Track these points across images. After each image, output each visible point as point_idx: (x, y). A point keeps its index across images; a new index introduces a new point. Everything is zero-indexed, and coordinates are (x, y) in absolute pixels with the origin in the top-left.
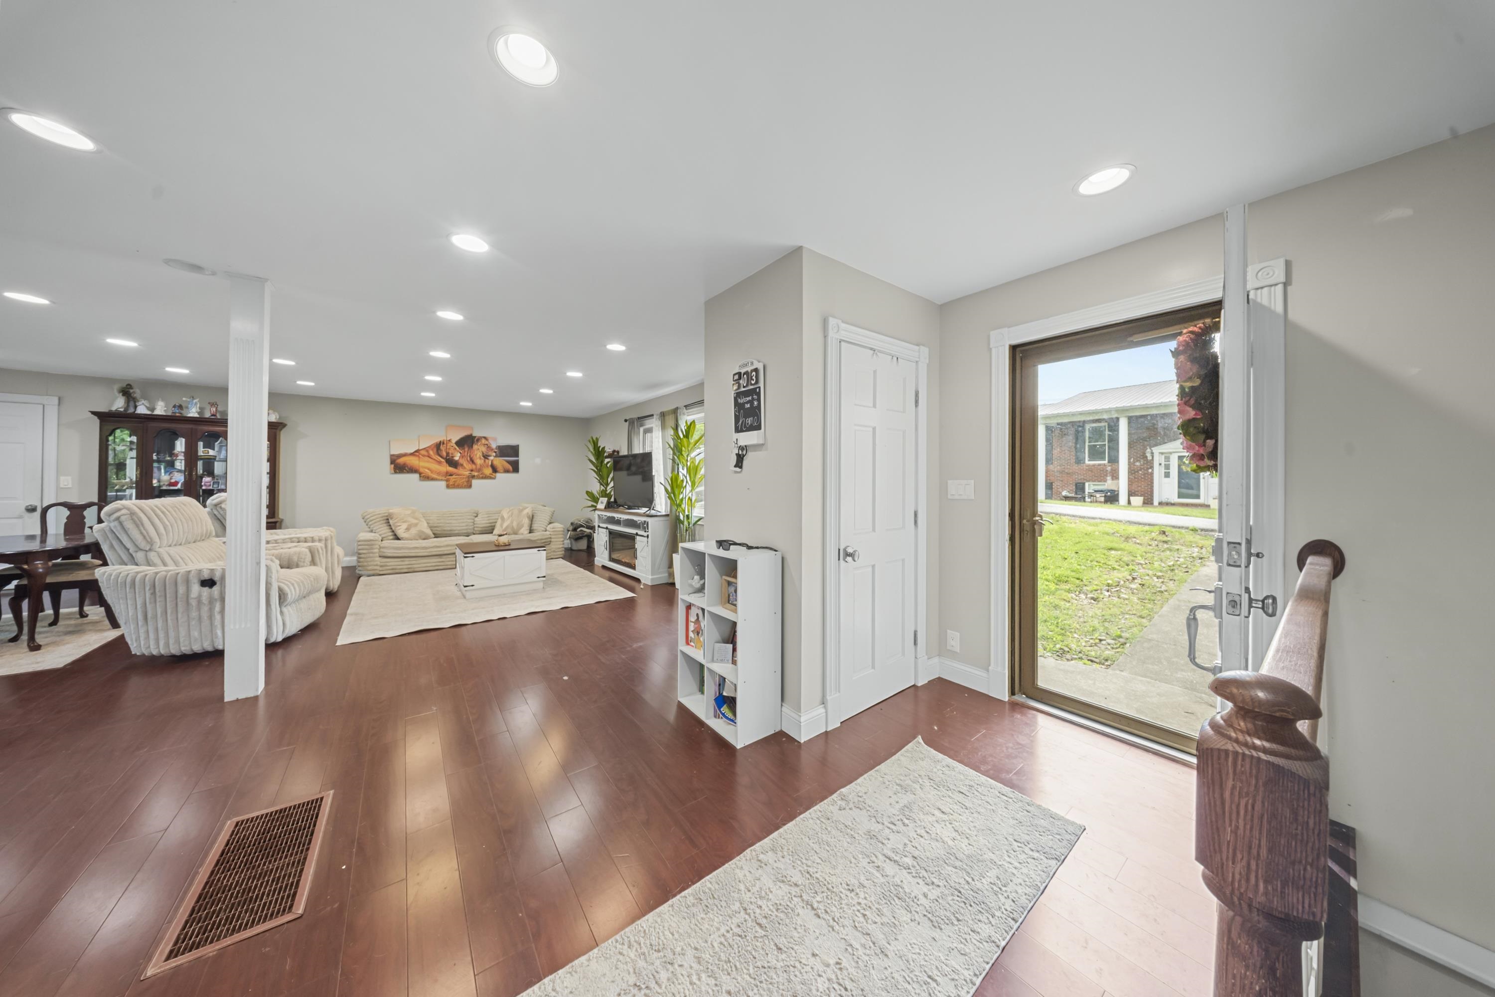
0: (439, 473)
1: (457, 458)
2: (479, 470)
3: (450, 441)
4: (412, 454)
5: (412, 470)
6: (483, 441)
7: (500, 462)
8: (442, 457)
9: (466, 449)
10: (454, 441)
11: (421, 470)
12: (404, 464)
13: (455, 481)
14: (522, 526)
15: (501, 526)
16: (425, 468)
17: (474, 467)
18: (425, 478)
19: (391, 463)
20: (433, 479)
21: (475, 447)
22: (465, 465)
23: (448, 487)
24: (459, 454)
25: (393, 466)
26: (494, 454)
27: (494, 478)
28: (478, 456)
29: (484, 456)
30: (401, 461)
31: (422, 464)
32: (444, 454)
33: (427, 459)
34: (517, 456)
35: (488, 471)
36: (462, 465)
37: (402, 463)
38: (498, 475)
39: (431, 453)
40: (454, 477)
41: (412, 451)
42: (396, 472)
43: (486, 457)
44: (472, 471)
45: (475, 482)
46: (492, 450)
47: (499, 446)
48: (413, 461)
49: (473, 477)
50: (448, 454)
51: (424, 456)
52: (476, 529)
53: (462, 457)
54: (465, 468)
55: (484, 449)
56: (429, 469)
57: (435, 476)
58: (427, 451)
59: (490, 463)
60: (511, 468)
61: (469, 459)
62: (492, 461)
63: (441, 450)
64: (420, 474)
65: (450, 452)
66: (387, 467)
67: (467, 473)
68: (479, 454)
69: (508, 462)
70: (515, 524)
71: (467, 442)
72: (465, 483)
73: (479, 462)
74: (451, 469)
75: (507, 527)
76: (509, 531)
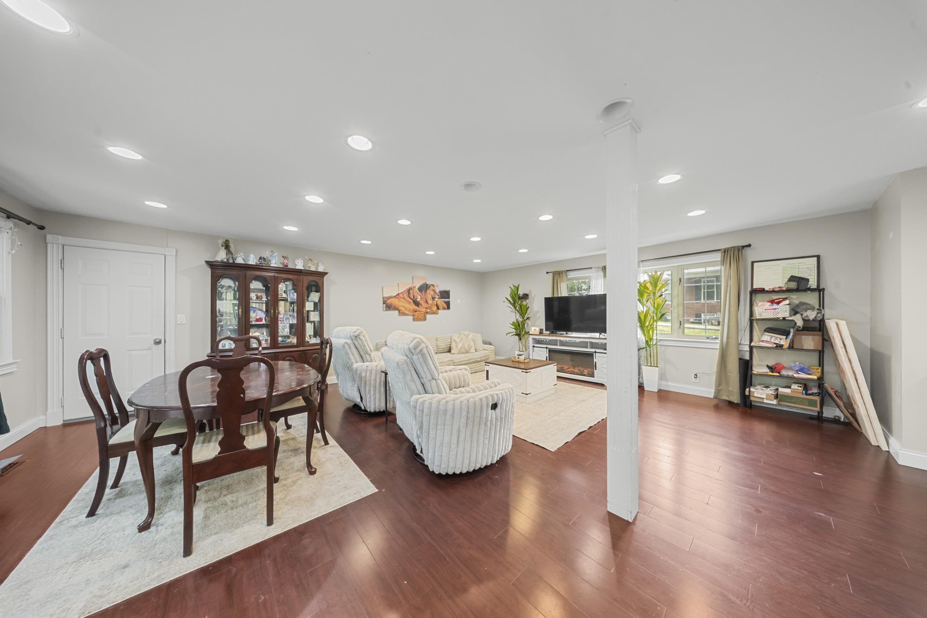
0: (409, 311)
1: (418, 300)
2: (430, 308)
3: (415, 287)
4: (395, 297)
5: (396, 308)
6: (432, 287)
7: (441, 302)
8: (411, 299)
9: (423, 293)
10: (417, 288)
11: (400, 308)
12: (391, 304)
13: (418, 316)
14: (471, 347)
15: (457, 347)
16: (402, 306)
17: (427, 306)
18: (401, 313)
19: (384, 303)
20: (407, 315)
21: (428, 291)
22: (423, 304)
23: (414, 320)
24: (420, 297)
25: (385, 305)
26: (438, 297)
27: (437, 314)
28: (429, 298)
29: (432, 298)
30: (389, 302)
31: (401, 304)
32: (412, 297)
33: (403, 300)
34: (449, 298)
35: (435, 308)
36: (421, 304)
37: (390, 303)
38: (440, 311)
39: (405, 295)
40: (417, 313)
41: (395, 295)
42: (386, 310)
43: (433, 298)
44: (426, 308)
45: (428, 316)
46: (437, 294)
47: (440, 291)
48: (395, 302)
49: (427, 313)
50: (414, 296)
51: (401, 298)
52: (438, 350)
53: (421, 299)
54: (423, 306)
55: (432, 293)
56: (404, 307)
57: (407, 312)
58: (403, 295)
59: (436, 304)
60: (446, 306)
61: (425, 300)
62: (437, 301)
63: (410, 294)
64: (399, 311)
65: (415, 295)
66: (381, 306)
67: (424, 310)
68: (430, 297)
69: (445, 302)
70: (466, 346)
71: (424, 288)
72: (423, 317)
73: (430, 302)
74: (416, 307)
75: (461, 348)
76: (463, 350)
